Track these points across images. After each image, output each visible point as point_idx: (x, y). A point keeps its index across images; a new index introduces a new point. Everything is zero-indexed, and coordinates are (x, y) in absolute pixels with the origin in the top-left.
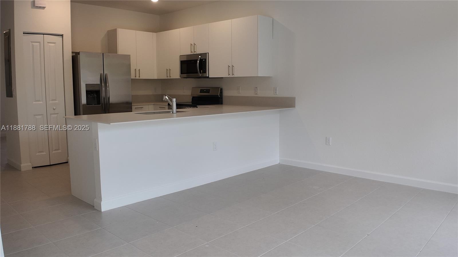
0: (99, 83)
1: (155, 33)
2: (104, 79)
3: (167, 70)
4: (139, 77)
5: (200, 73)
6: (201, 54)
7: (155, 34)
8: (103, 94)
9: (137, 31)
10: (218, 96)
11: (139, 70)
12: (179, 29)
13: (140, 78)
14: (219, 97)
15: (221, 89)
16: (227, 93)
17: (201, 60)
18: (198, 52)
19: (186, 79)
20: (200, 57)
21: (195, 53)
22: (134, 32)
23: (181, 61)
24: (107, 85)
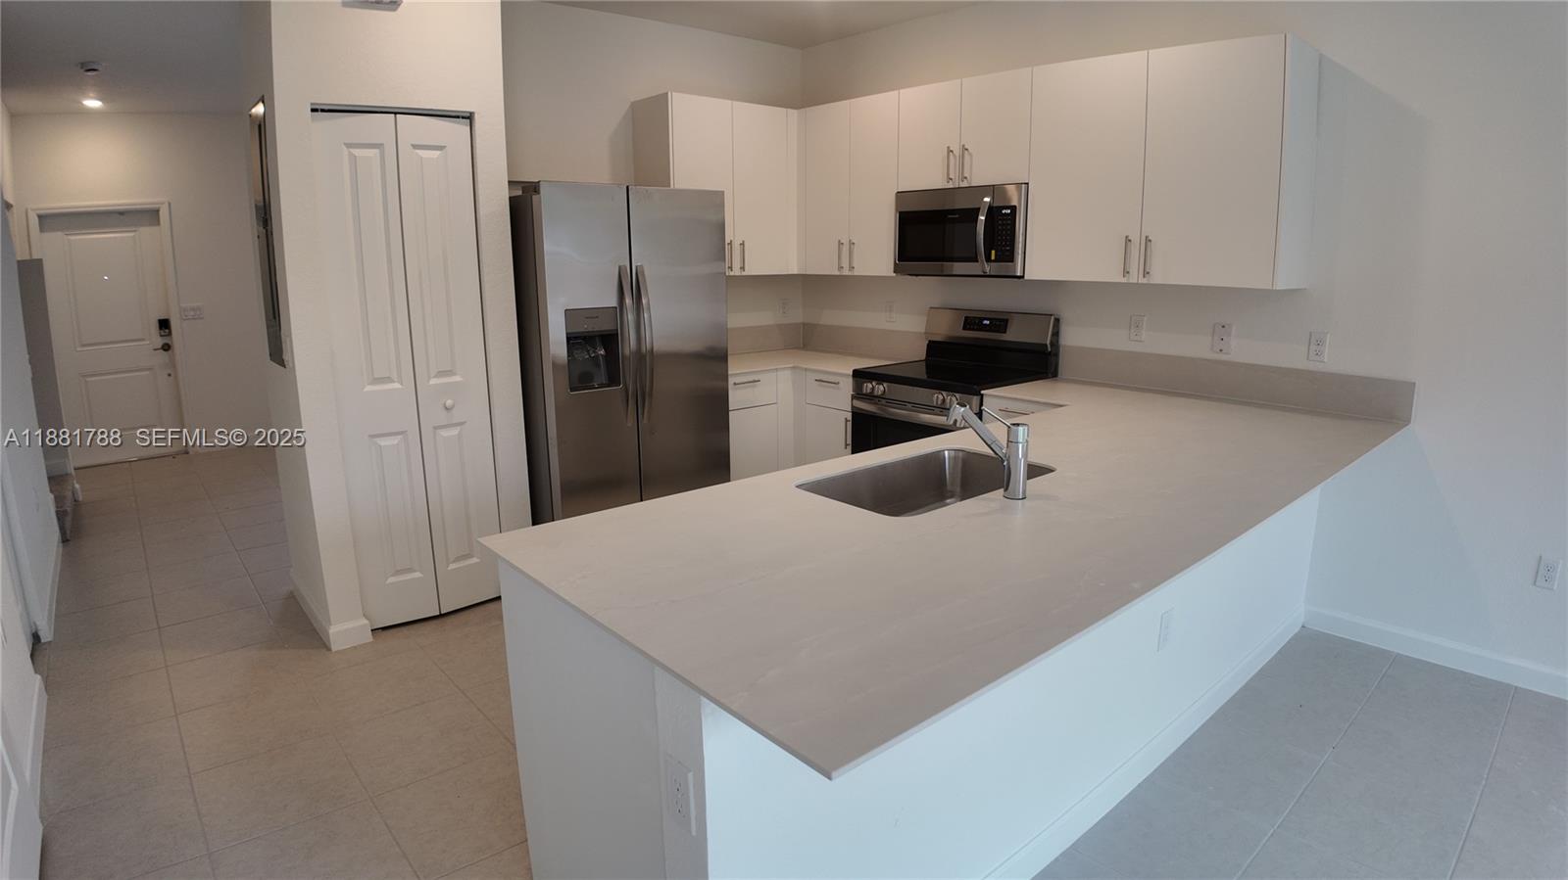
0: (614, 305)
1: (795, 111)
2: (631, 286)
3: (840, 244)
4: (743, 268)
5: (988, 259)
6: (993, 189)
7: (793, 113)
8: (629, 344)
9: (736, 103)
10: (1046, 345)
11: (743, 244)
12: (896, 92)
13: (744, 274)
14: (1049, 350)
15: (1057, 321)
16: (1075, 337)
17: (993, 211)
18: (977, 180)
19: (914, 277)
20: (987, 199)
21: (965, 184)
22: (726, 104)
23: (900, 213)
24: (644, 301)
